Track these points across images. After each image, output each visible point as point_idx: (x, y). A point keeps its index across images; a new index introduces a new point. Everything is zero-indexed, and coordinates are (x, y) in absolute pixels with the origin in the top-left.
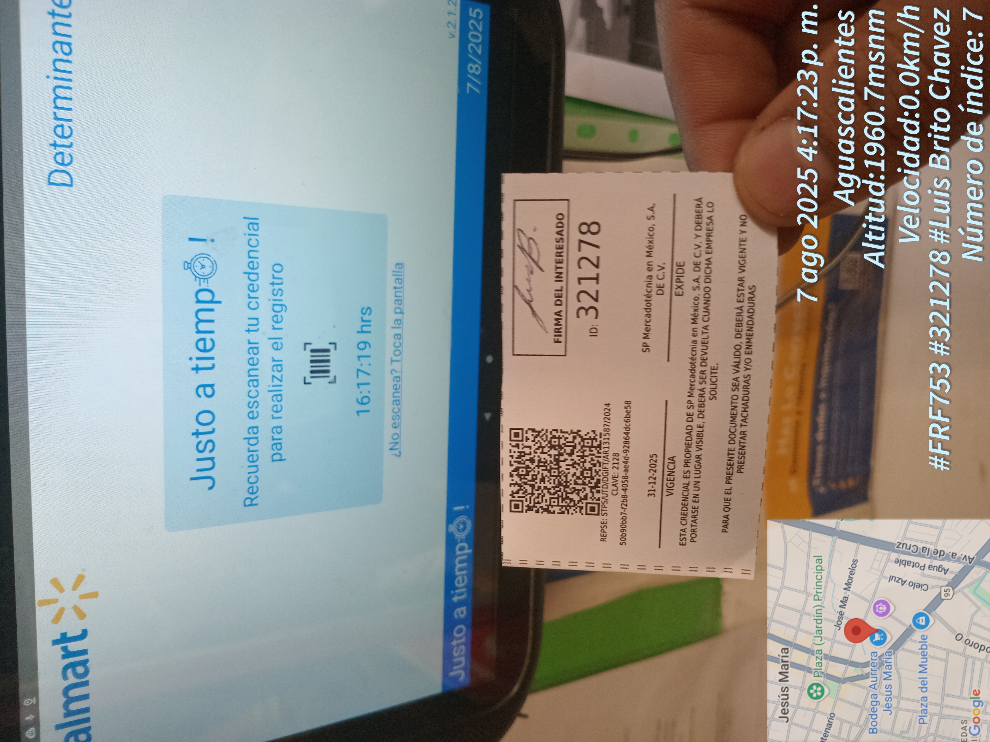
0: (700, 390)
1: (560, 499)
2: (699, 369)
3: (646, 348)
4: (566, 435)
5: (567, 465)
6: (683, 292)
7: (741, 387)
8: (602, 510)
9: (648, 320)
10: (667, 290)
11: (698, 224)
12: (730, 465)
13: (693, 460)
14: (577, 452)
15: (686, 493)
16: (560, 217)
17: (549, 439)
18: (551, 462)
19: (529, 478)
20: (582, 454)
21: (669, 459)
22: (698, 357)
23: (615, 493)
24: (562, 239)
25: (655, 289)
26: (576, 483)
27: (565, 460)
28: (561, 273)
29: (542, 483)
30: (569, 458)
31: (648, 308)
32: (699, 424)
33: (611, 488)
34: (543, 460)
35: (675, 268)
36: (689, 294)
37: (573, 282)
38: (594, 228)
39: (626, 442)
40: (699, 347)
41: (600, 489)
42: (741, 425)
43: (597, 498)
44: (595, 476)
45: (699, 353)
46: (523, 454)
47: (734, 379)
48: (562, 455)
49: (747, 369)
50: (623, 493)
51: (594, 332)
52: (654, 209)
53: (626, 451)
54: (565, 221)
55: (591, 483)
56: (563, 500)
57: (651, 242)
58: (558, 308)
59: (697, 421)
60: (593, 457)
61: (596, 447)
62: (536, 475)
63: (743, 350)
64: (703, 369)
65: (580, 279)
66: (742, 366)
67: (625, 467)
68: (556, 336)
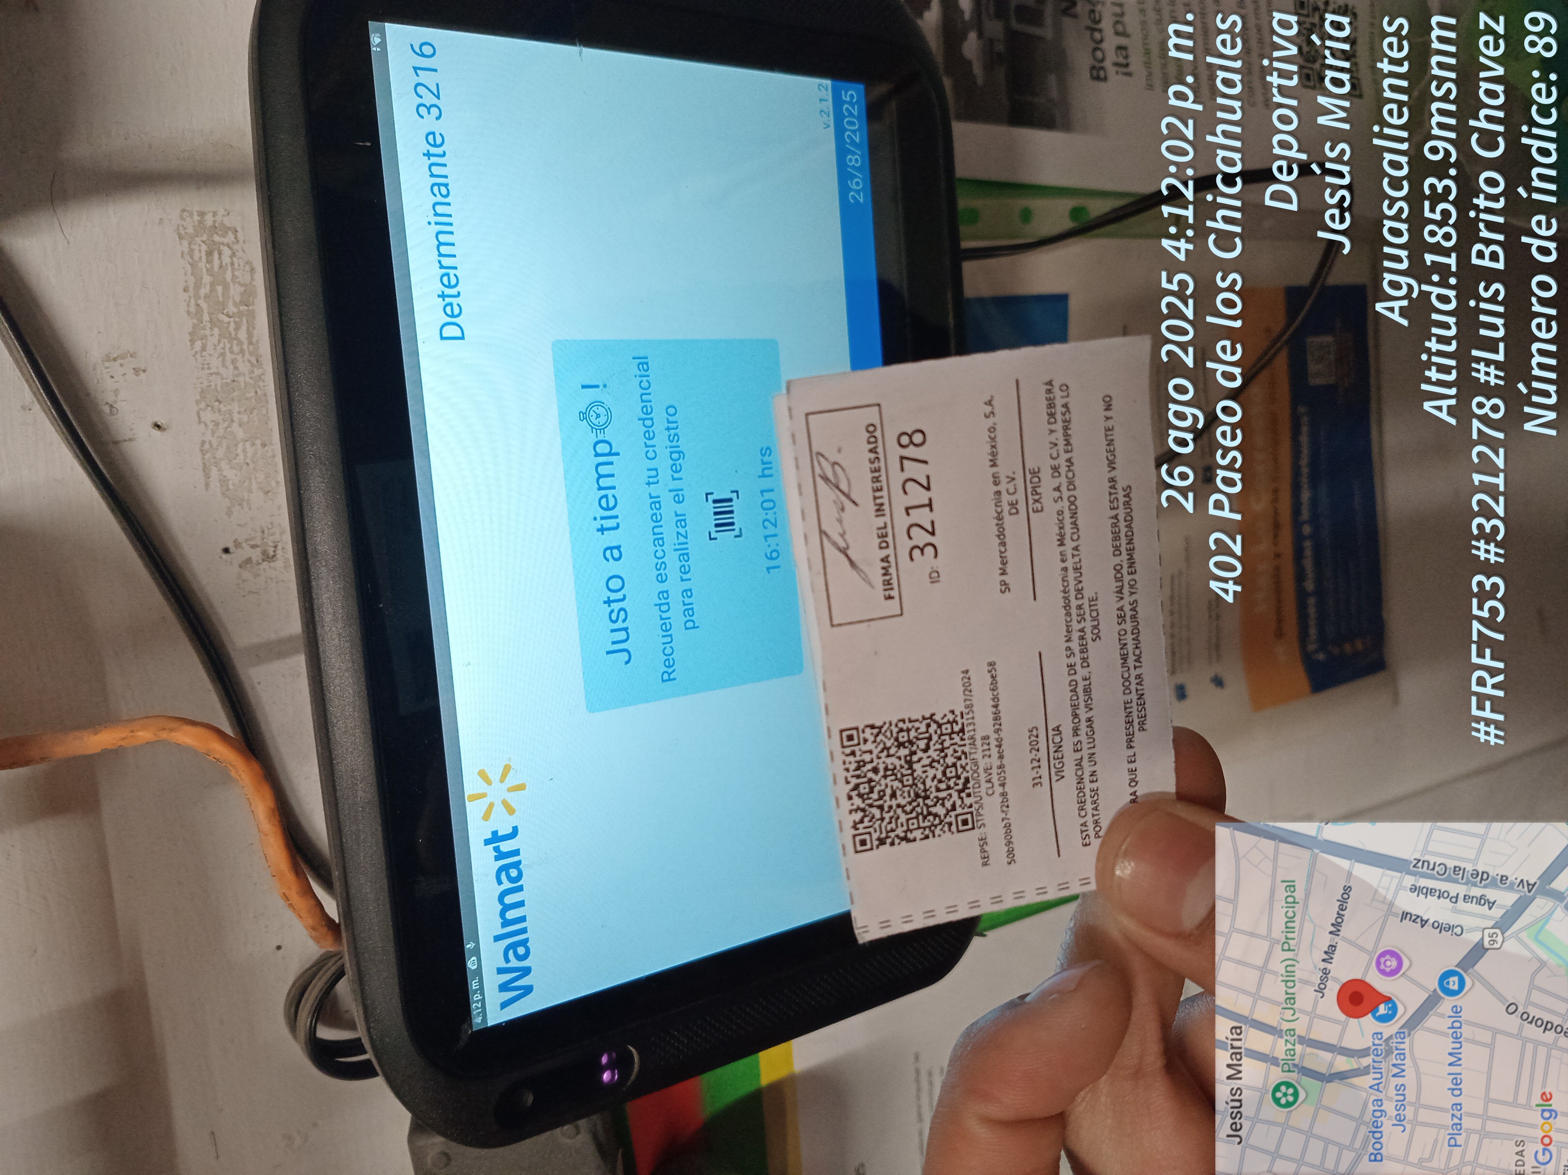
0: (1080, 631)
1: (921, 817)
2: (1074, 603)
3: (1005, 587)
4: (917, 725)
5: (924, 766)
6: (1042, 508)
7: (1128, 618)
8: (977, 821)
9: (1003, 549)
10: (1022, 506)
11: (1052, 415)
12: (1129, 722)
13: (1083, 725)
14: (934, 745)
15: (1080, 773)
16: (871, 429)
17: (895, 735)
18: (902, 767)
19: (875, 796)
20: (940, 747)
21: (1053, 730)
22: (1072, 587)
23: (990, 792)
24: (878, 458)
25: (1006, 508)
26: (938, 790)
27: (920, 760)
28: (882, 504)
29: (893, 799)
30: (925, 755)
31: (1001, 534)
32: (1084, 675)
33: (985, 786)
34: (890, 767)
35: (1029, 476)
36: (1051, 508)
37: (899, 512)
38: (918, 438)
39: (997, 717)
40: (1071, 575)
41: (971, 791)
42: (1135, 667)
43: (968, 804)
44: (962, 773)
45: (1072, 583)
46: (861, 763)
47: (1118, 609)
48: (915, 753)
49: (1132, 593)
50: (1001, 790)
51: (935, 577)
52: (993, 403)
53: (997, 731)
54: (878, 434)
55: (958, 785)
56: (925, 818)
57: (993, 447)
58: (884, 553)
59: (1081, 672)
60: (956, 747)
61: (958, 733)
62: (884, 791)
63: (1124, 571)
64: (1080, 602)
65: (907, 510)
66: (1126, 590)
67: (999, 752)
68: (885, 590)
